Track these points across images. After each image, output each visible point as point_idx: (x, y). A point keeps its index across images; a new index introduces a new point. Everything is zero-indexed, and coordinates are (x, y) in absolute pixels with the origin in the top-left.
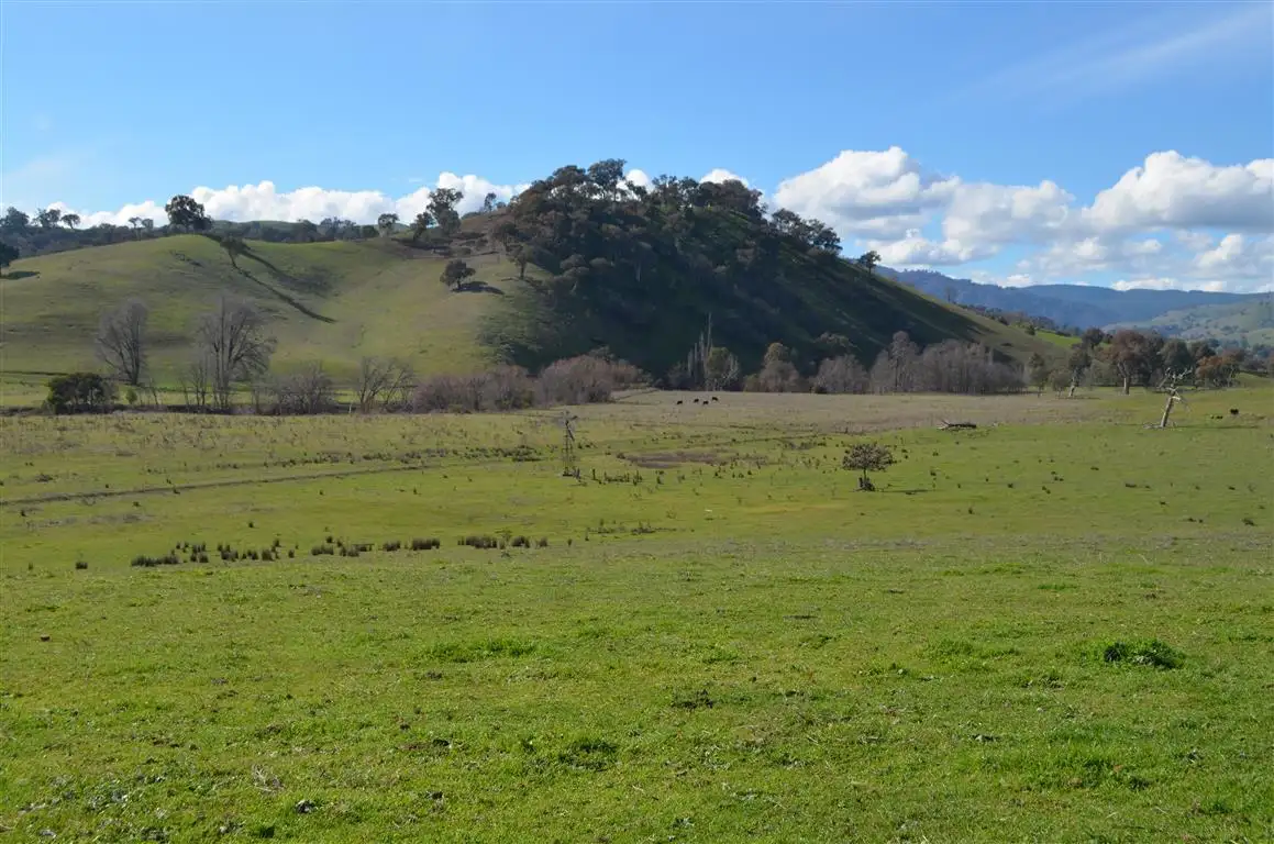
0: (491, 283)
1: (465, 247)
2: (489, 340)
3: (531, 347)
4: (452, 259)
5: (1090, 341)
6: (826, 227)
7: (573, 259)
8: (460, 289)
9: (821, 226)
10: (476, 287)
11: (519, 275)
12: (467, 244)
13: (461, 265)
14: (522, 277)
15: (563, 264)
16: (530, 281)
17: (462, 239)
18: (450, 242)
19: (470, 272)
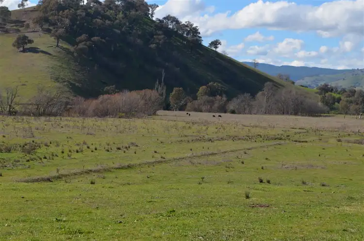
0: (42, 48)
1: (15, 27)
2: (57, 80)
3: (77, 84)
4: (20, 34)
5: (323, 91)
6: (194, 26)
7: (83, 37)
8: (24, 51)
9: (192, 25)
10: (34, 50)
11: (56, 44)
12: (16, 26)
13: (25, 38)
14: (57, 46)
15: (78, 39)
16: (61, 48)
17: (11, 23)
18: (5, 25)
19: (31, 42)
